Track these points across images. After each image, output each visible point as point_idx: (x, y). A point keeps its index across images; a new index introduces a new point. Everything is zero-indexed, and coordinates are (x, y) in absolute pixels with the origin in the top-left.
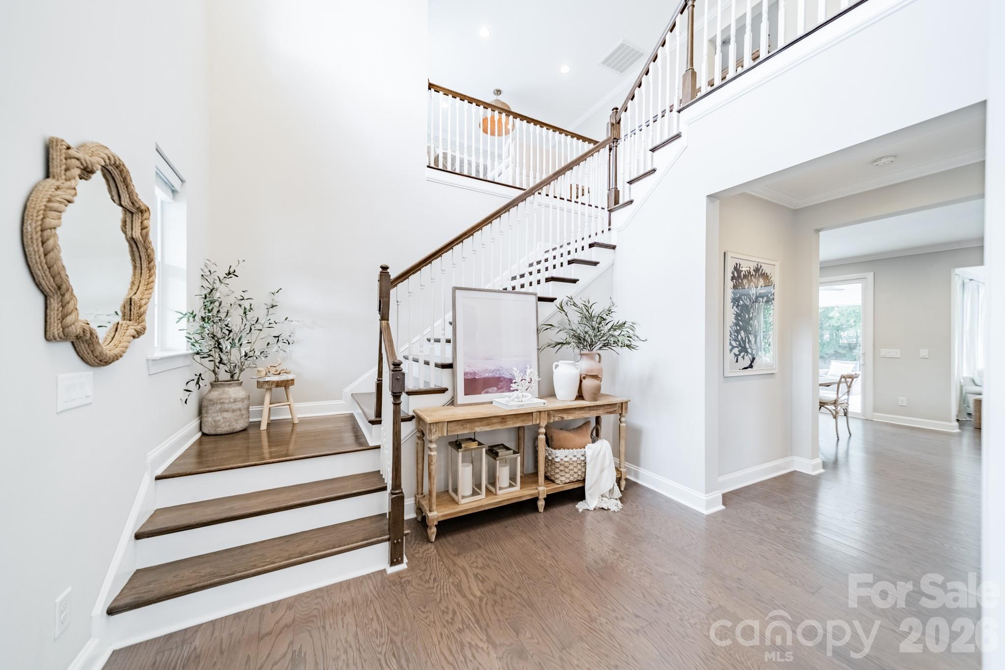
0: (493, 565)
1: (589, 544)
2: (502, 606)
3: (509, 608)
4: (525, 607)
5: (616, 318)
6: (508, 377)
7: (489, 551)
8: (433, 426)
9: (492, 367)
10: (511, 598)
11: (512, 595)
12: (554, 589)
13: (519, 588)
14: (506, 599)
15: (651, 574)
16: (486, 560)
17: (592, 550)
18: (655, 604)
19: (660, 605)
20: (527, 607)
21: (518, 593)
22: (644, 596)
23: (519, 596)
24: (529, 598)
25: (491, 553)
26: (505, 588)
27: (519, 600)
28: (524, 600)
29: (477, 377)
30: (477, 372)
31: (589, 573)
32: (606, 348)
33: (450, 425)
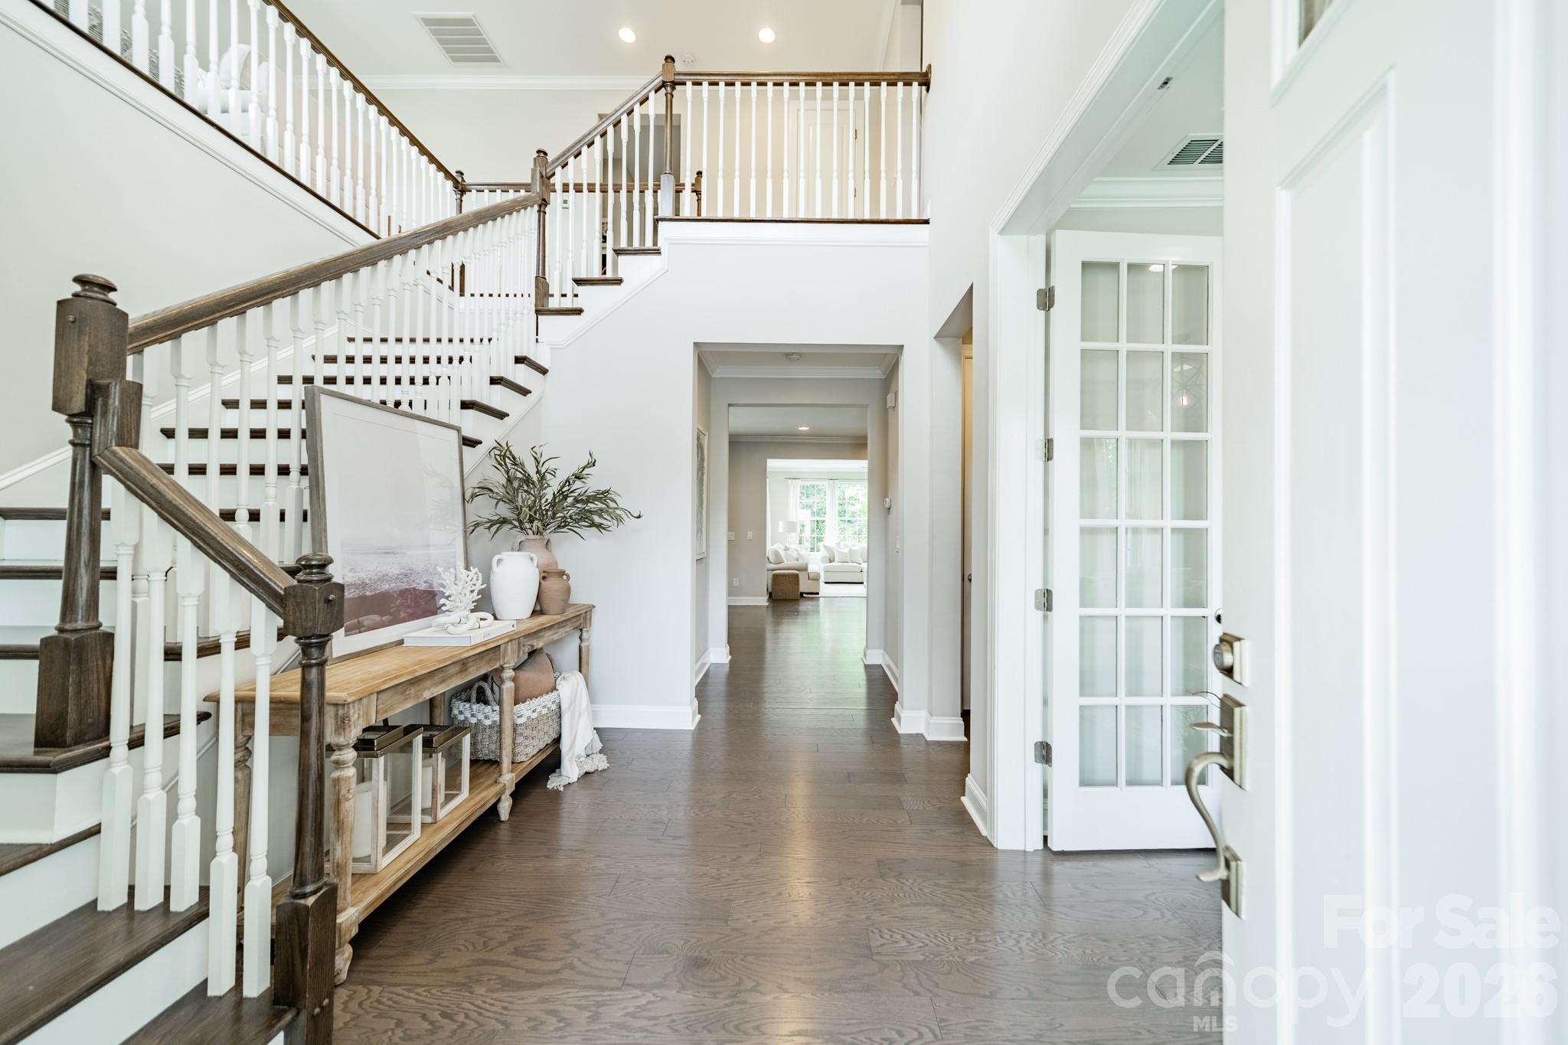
0: (527, 922)
1: (621, 817)
2: (609, 947)
3: (621, 942)
4: (640, 925)
5: (593, 484)
6: (422, 589)
7: (493, 913)
8: (354, 707)
9: (394, 570)
10: (609, 932)
11: (607, 927)
12: (645, 884)
13: (603, 915)
14: (604, 938)
15: (714, 805)
16: (502, 926)
17: (632, 820)
18: (746, 826)
19: (750, 824)
20: (642, 923)
21: (609, 920)
22: (732, 827)
23: (616, 922)
24: (627, 913)
25: (500, 912)
26: (585, 929)
27: (622, 926)
28: (629, 920)
29: (368, 593)
30: (368, 581)
31: (659, 843)
32: (565, 530)
33: (383, 696)
